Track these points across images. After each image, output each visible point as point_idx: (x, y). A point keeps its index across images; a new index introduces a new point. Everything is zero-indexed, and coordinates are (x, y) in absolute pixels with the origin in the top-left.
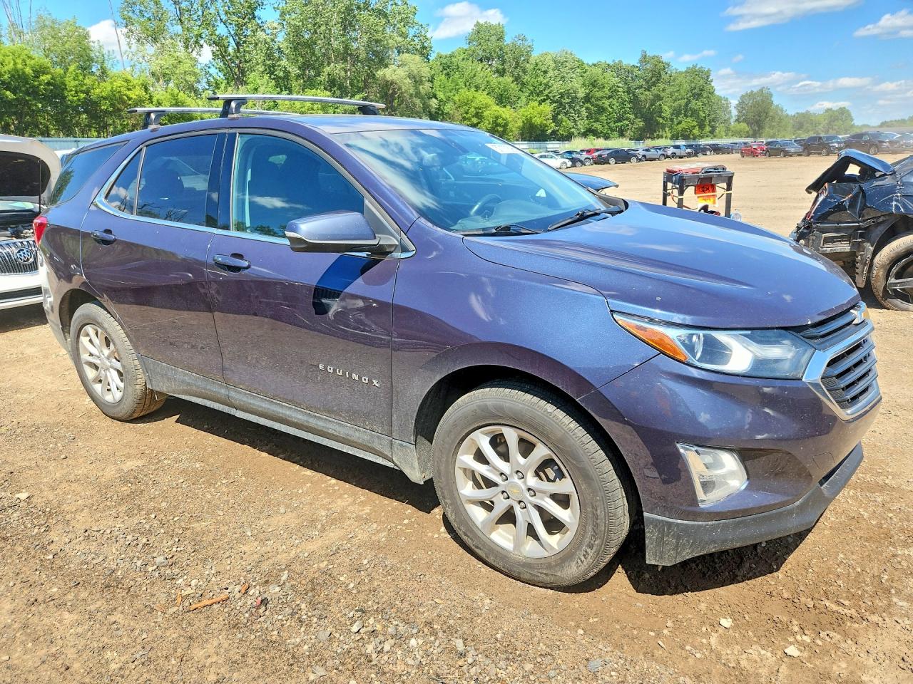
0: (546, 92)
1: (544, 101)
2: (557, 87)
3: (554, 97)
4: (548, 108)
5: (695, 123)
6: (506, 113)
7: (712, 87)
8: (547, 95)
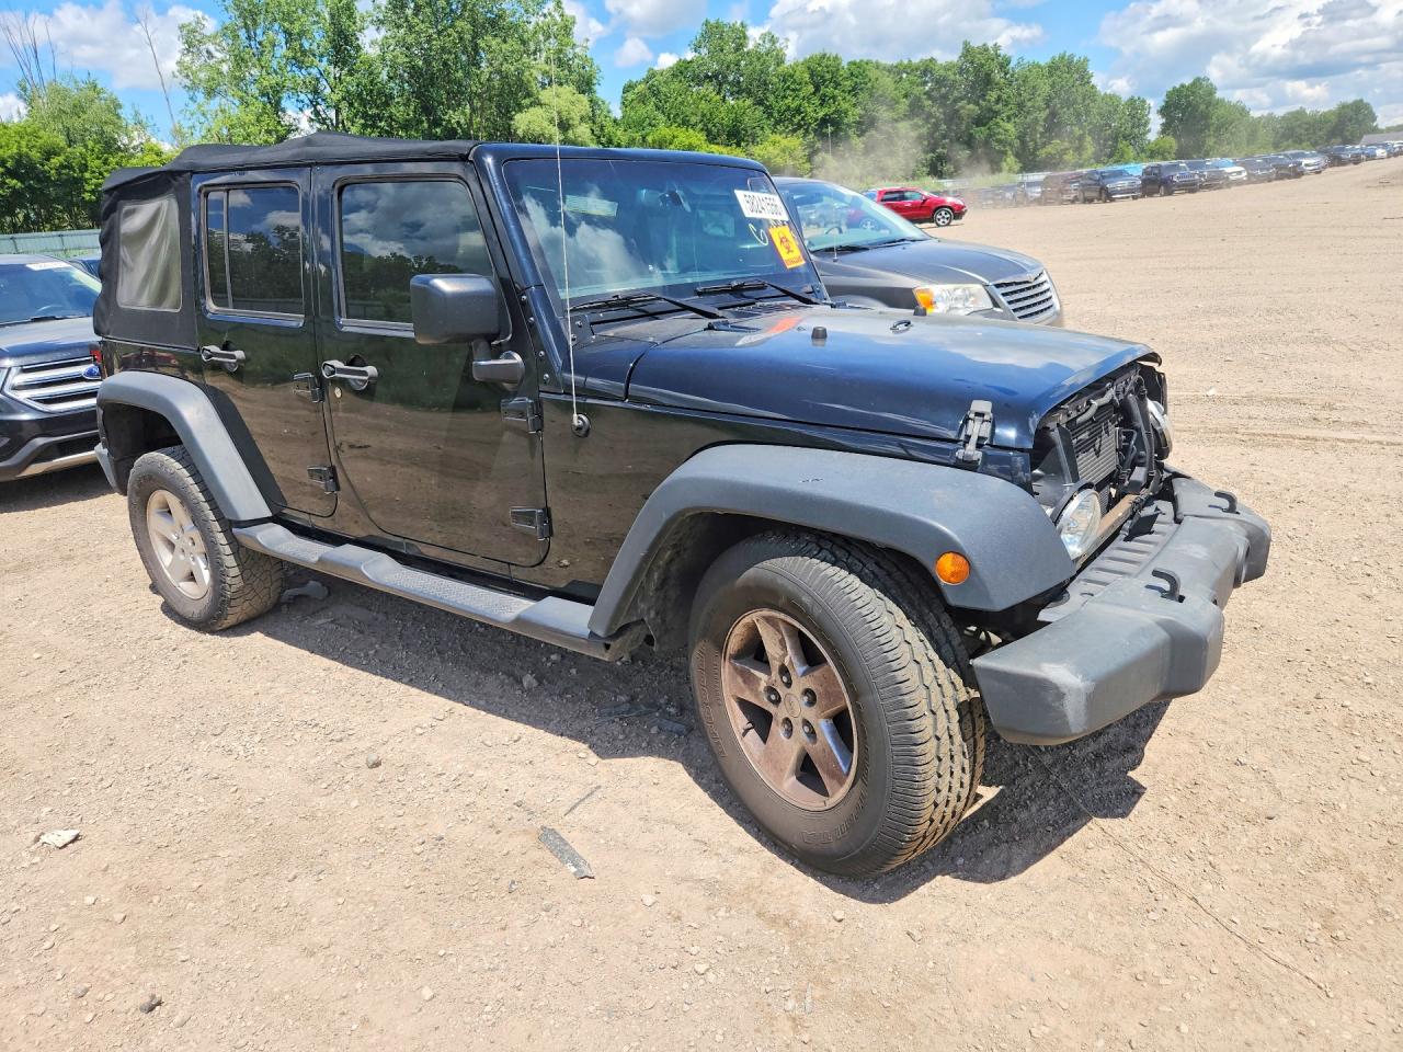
0: (797, 119)
1: (794, 130)
3: (809, 125)
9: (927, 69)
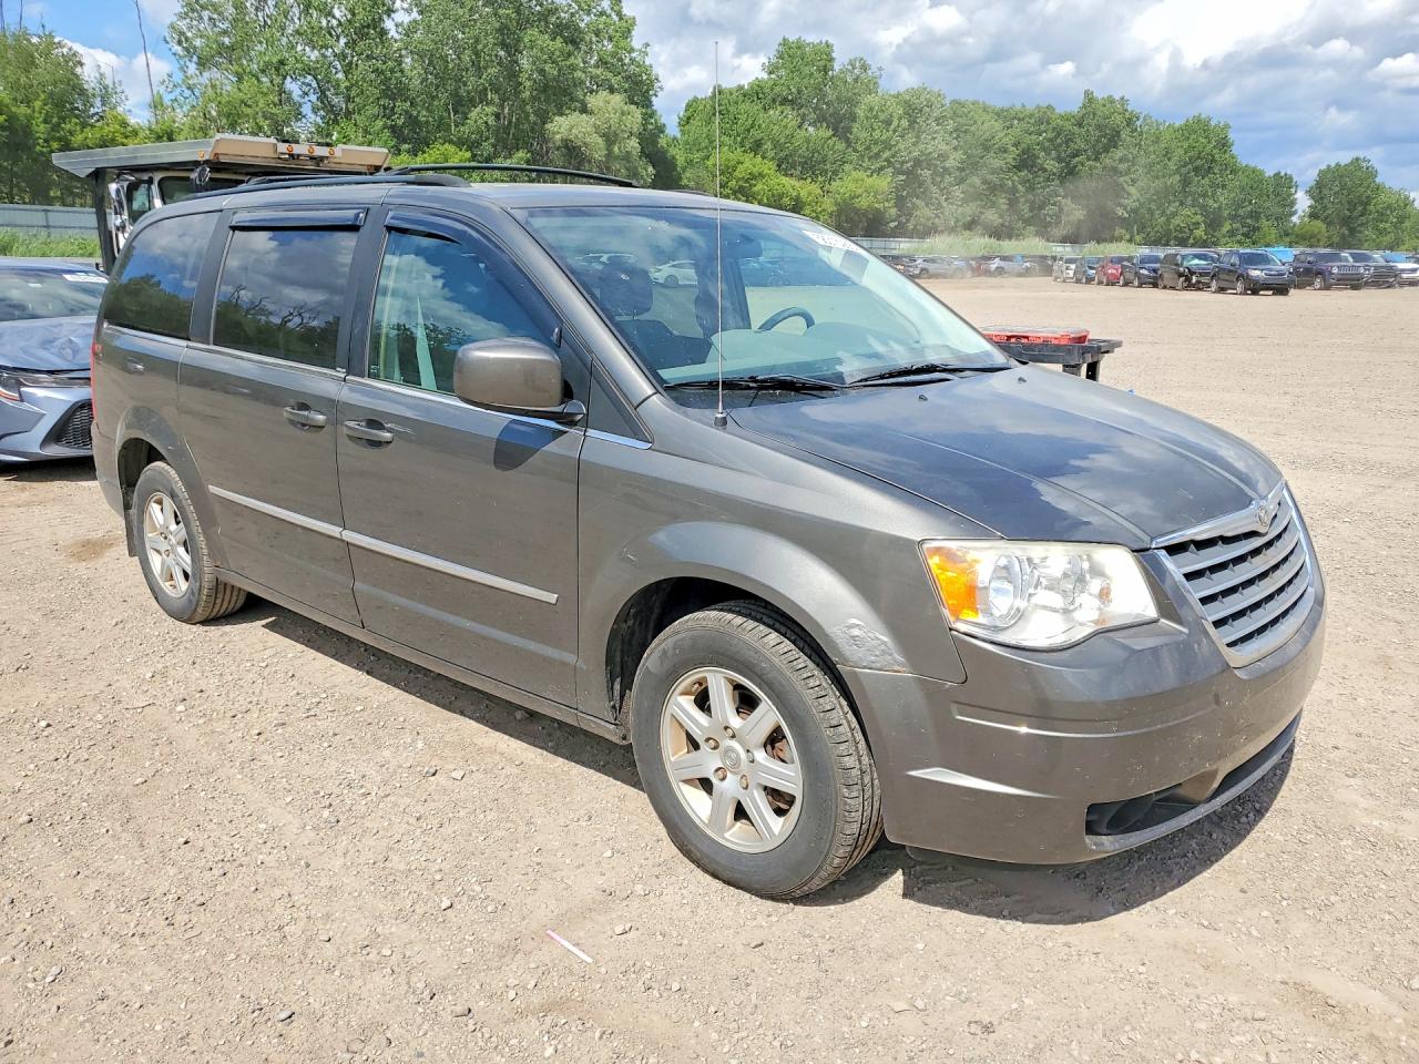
0: (886, 154)
1: (881, 169)
2: (904, 149)
3: (902, 163)
4: (884, 183)
5: (1199, 218)
8: (887, 160)
9: (1043, 118)
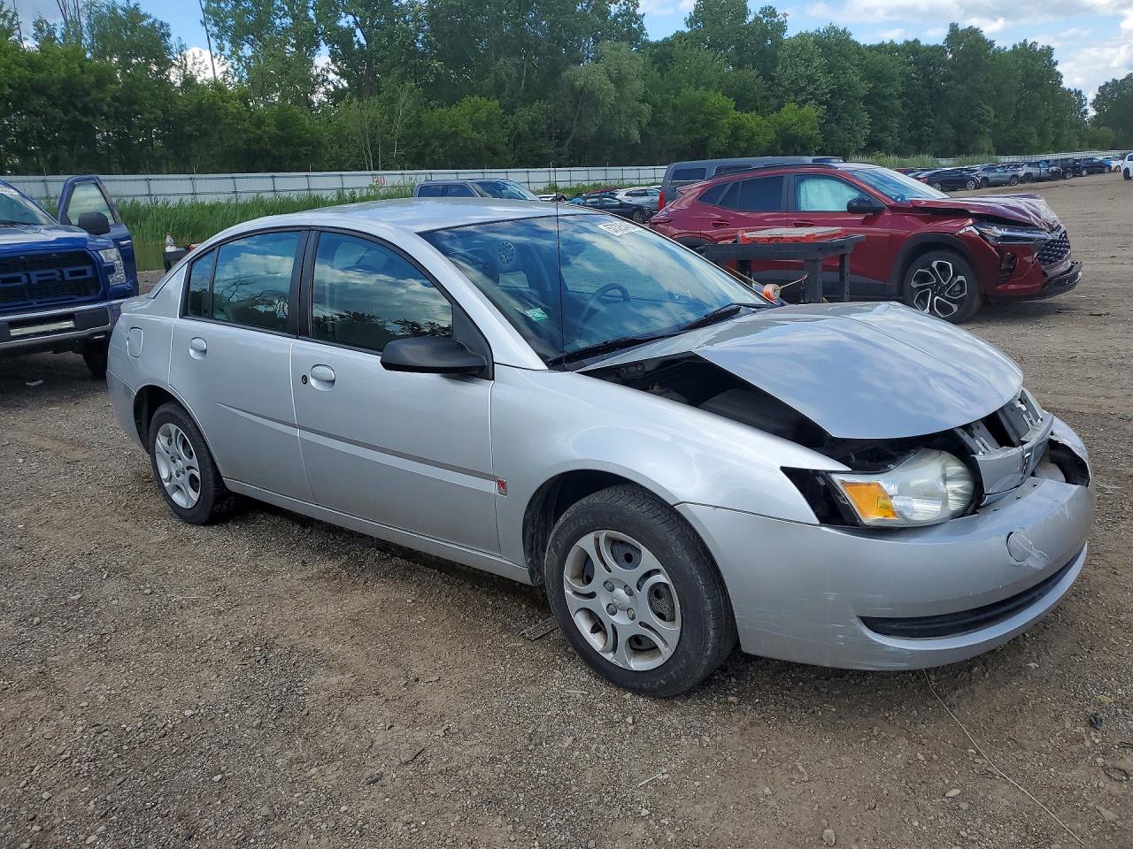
0: (810, 89)
2: (825, 82)
3: (822, 95)
4: (812, 111)
6: (750, 119)
7: (1058, 73)
8: (811, 94)
9: (913, 48)
